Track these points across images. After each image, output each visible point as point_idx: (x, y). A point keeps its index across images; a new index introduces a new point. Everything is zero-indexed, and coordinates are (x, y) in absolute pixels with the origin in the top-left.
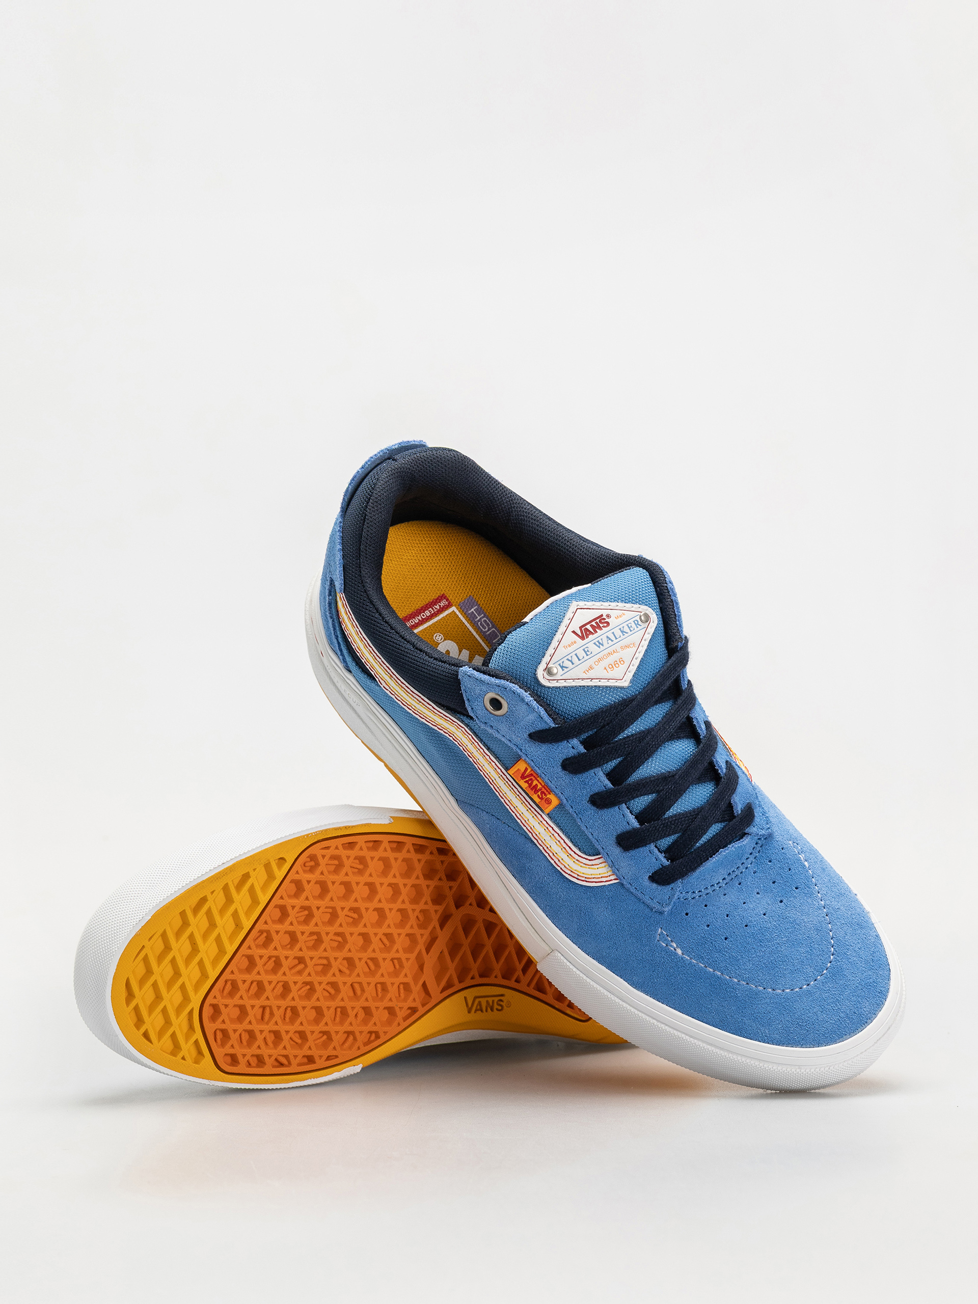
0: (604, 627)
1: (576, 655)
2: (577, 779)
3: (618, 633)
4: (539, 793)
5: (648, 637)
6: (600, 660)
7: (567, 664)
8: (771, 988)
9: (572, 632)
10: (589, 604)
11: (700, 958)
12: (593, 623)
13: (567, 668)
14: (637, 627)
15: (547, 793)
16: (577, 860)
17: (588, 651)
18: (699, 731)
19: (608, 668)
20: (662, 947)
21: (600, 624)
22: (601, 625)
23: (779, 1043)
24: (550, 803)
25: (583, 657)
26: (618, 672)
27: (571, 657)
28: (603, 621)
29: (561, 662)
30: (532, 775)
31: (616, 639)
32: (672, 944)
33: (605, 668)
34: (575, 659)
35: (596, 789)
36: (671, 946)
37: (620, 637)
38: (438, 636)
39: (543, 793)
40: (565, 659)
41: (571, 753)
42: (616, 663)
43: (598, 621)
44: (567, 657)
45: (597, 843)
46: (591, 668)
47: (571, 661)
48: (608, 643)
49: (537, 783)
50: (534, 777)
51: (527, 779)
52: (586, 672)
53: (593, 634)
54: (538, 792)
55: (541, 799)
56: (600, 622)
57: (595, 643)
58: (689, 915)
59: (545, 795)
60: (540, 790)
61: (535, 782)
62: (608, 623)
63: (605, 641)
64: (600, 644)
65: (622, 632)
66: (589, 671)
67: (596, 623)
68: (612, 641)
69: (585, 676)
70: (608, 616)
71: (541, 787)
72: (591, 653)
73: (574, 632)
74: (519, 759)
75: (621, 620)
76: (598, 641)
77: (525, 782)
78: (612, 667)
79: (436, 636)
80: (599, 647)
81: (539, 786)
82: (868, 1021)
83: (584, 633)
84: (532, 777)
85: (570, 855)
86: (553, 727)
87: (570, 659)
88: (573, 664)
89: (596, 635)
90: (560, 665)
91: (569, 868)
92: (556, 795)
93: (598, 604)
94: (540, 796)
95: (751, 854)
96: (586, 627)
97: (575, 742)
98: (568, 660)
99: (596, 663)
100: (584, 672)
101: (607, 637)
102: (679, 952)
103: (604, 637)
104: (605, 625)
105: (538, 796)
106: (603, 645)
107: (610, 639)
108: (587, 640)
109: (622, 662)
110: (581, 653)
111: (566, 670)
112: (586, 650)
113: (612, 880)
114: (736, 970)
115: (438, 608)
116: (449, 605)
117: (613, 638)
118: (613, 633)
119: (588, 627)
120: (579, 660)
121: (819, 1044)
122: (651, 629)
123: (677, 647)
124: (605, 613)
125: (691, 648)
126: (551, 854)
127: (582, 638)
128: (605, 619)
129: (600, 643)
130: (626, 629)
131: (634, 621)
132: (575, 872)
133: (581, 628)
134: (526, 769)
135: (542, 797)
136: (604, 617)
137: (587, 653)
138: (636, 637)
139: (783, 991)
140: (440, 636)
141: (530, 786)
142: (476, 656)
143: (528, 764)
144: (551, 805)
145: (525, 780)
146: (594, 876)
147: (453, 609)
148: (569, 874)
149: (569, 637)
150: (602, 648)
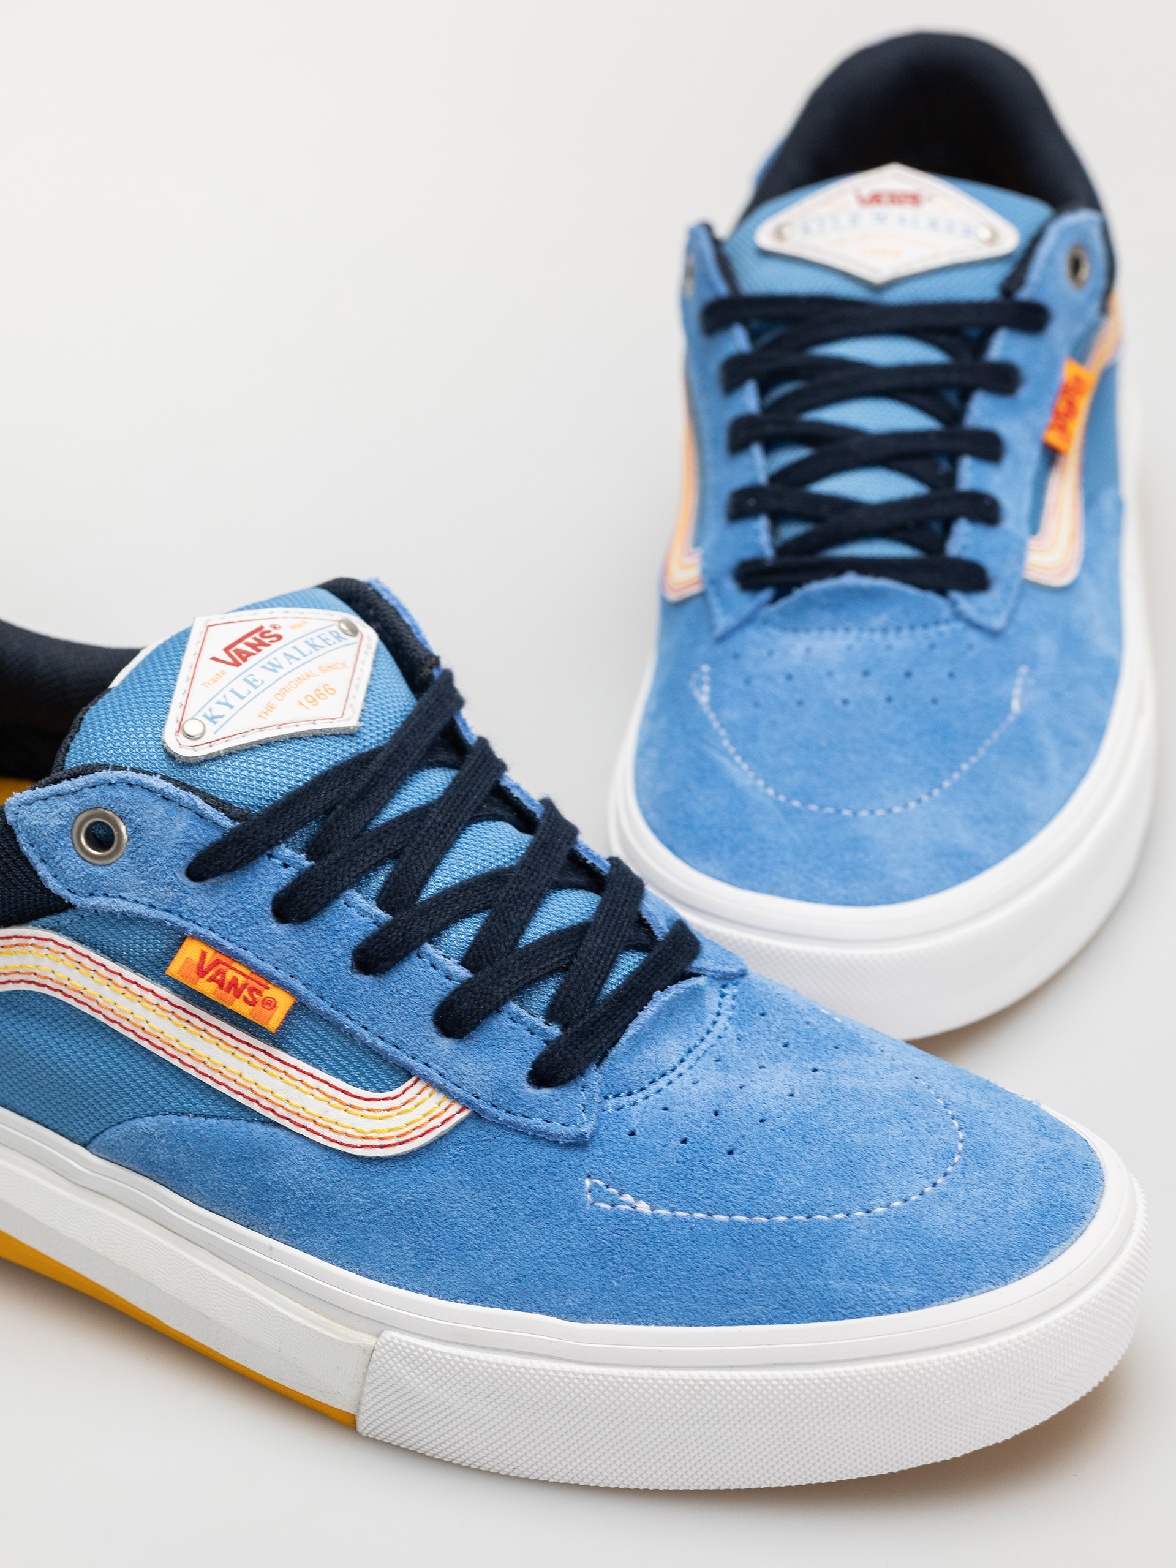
0: (273, 642)
1: (232, 691)
2: (312, 932)
3: (305, 648)
4: (245, 993)
5: (367, 659)
7: (218, 710)
8: (862, 1209)
9: (211, 659)
10: (229, 616)
11: (693, 1203)
12: (249, 640)
13: (221, 717)
14: (341, 641)
15: (260, 988)
16: (368, 1110)
17: (255, 680)
18: (530, 807)
19: (304, 702)
20: (603, 1212)
21: (263, 640)
22: (266, 641)
23: (923, 1303)
24: (275, 1006)
25: (250, 692)
26: (328, 708)
27: (225, 696)
28: (267, 635)
29: (206, 711)
30: (218, 962)
31: (305, 656)
32: (622, 1198)
33: (300, 703)
34: (233, 699)
35: (358, 936)
36: (623, 1203)
37: (312, 653)
39: (252, 990)
40: (212, 704)
41: (286, 875)
42: (318, 692)
43: (256, 635)
44: (215, 700)
45: (399, 1052)
46: (270, 707)
47: (227, 704)
48: (291, 664)
49: (234, 974)
50: (224, 964)
51: (212, 973)
52: (264, 715)
53: (254, 654)
54: (242, 991)
55: (253, 1004)
56: (262, 637)
57: (263, 667)
58: (637, 1133)
59: (260, 993)
60: (245, 985)
61: (230, 975)
62: (279, 637)
63: (283, 661)
64: (274, 667)
65: (313, 646)
66: (269, 713)
67: (255, 639)
68: (297, 661)
69: (263, 723)
70: (275, 627)
71: (245, 979)
72: (263, 682)
74: (180, 937)
75: (304, 629)
76: (270, 663)
77: (211, 980)
80: (275, 671)
81: (241, 980)
82: (1087, 1215)
83: (236, 655)
84: (221, 966)
85: (350, 1106)
86: (231, 830)
87: (223, 700)
88: (231, 707)
89: (260, 656)
90: (205, 716)
91: (357, 1134)
92: (281, 985)
93: (247, 614)
94: (250, 999)
95: (718, 1014)
96: (236, 647)
97: (285, 851)
98: (219, 703)
99: (279, 697)
100: (260, 716)
101: (286, 655)
102: (643, 1207)
103: (279, 655)
104: (275, 639)
105: (246, 1000)
106: (281, 667)
107: (292, 657)
108: (246, 666)
109: (331, 691)
110: (242, 688)
111: (220, 721)
112: (250, 679)
113: (456, 1114)
114: (776, 1198)
117: (298, 655)
118: (294, 648)
119: (241, 646)
120: (242, 698)
121: (1005, 1279)
122: (369, 648)
123: (431, 676)
124: (266, 624)
125: (461, 684)
126: (311, 1125)
127: (235, 664)
128: (269, 632)
129: (274, 665)
130: (321, 642)
131: (330, 633)
132: (372, 1135)
133: (227, 650)
134: (203, 955)
135: (254, 998)
136: (267, 628)
137: (255, 683)
138: (342, 658)
139: (888, 1206)
141: (221, 986)
143: (204, 940)
144: (278, 1009)
145: (207, 977)
146: (413, 1126)
148: (362, 1147)
149: (208, 668)
150: (281, 672)
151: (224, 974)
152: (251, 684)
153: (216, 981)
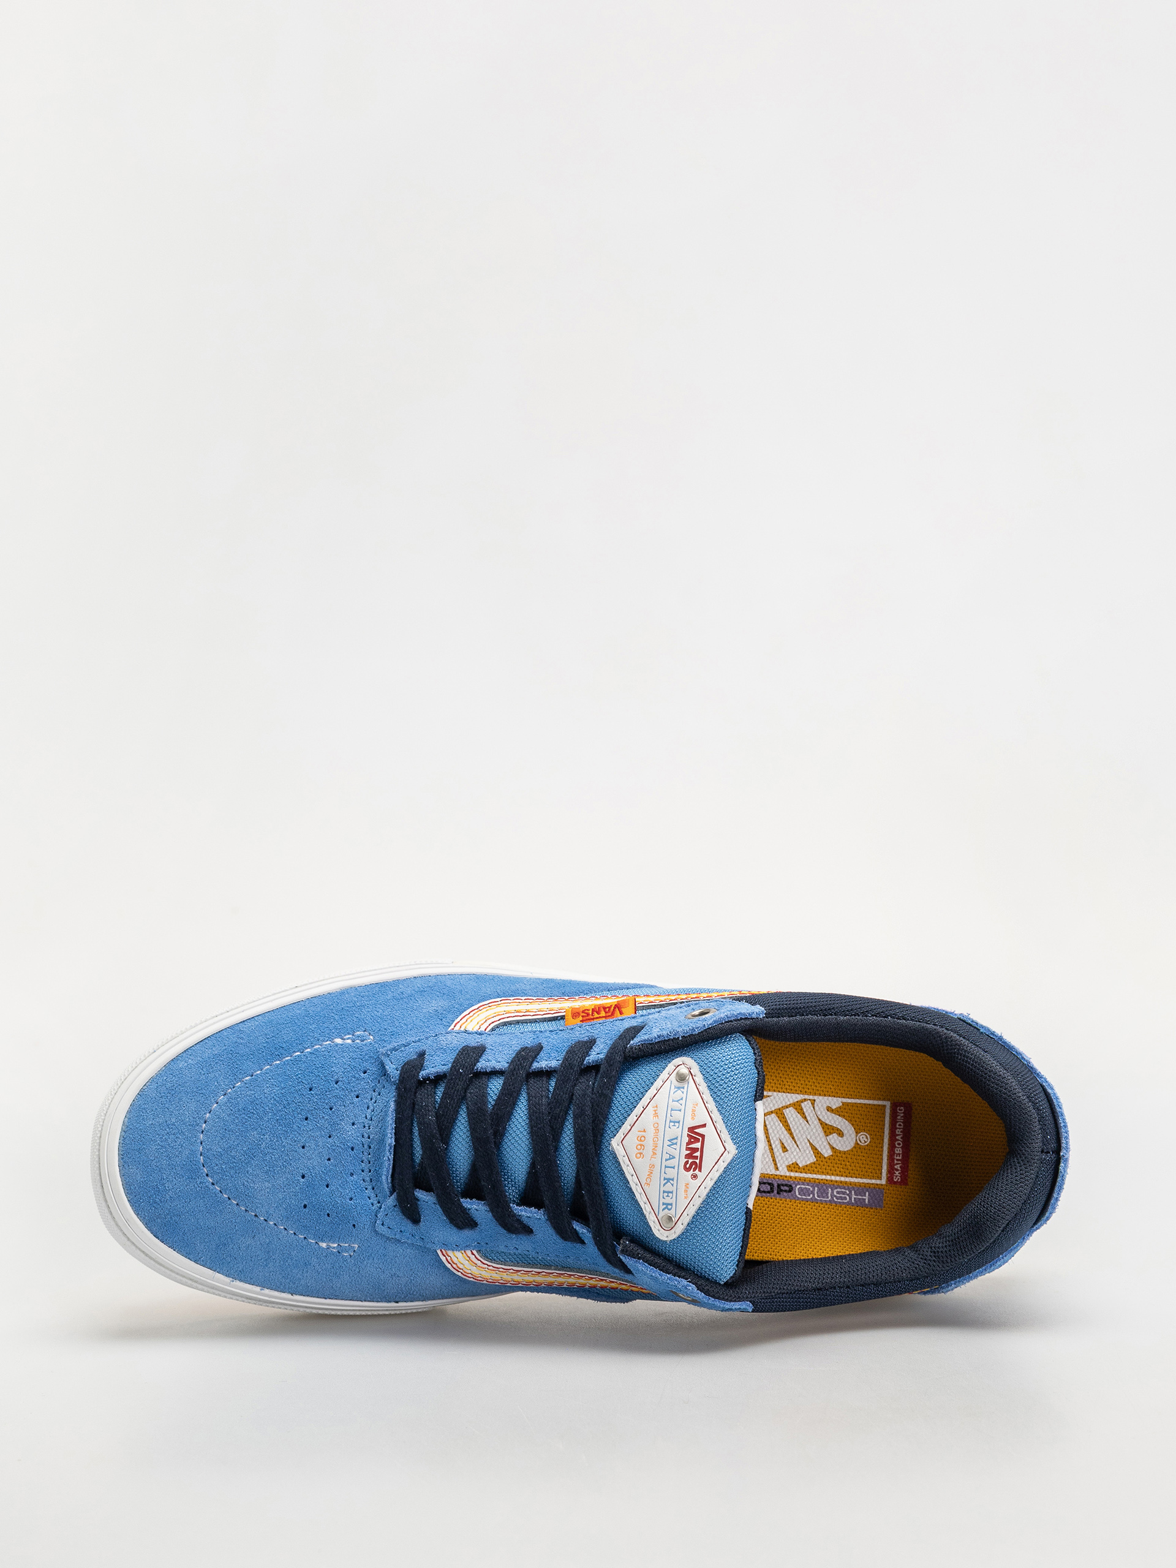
0: (687, 1162)
1: (680, 1111)
2: (568, 1045)
3: (671, 1173)
4: (590, 1012)
5: (646, 1209)
6: (657, 1130)
7: (679, 1094)
8: (229, 1094)
9: (706, 1124)
10: (722, 1166)
12: (698, 1154)
13: (675, 1091)
14: (663, 1204)
17: (675, 1127)
19: (643, 1133)
21: (692, 1160)
22: (690, 1161)
24: (573, 1017)
25: (672, 1117)
26: (632, 1141)
27: (683, 1104)
28: (694, 1166)
29: (685, 1089)
30: (612, 1015)
31: (666, 1167)
32: (351, 1039)
33: (644, 1131)
34: (677, 1106)
35: (544, 1053)
37: (665, 1173)
38: (866, 1140)
39: (588, 1015)
40: (685, 1095)
41: (595, 1049)
42: (643, 1147)
43: (698, 1161)
44: (685, 1099)
45: (499, 1034)
46: (656, 1115)
47: (678, 1101)
48: (667, 1153)
49: (601, 1015)
51: (612, 1009)
53: (688, 1144)
55: (584, 1011)
56: (694, 1162)
57: (676, 1138)
58: (363, 1075)
60: (593, 1015)
62: (687, 1170)
63: (671, 1151)
64: (673, 1142)
65: (668, 1180)
66: (654, 1112)
67: (696, 1157)
68: (666, 1160)
70: (695, 1177)
71: (594, 1017)
72: (670, 1127)
73: (704, 1126)
75: (682, 1188)
78: (641, 1139)
79: (867, 1138)
80: (670, 1141)
81: (596, 1015)
83: (695, 1135)
84: (610, 1014)
87: (681, 1102)
88: (674, 1100)
89: (685, 1146)
90: (683, 1087)
93: (715, 1175)
94: (587, 1012)
96: (700, 1143)
97: (602, 1057)
98: (682, 1098)
99: (656, 1126)
100: (657, 1106)
101: (674, 1158)
102: (338, 1041)
103: (676, 1153)
104: (688, 1166)
105: (589, 1010)
106: (670, 1146)
107: (670, 1159)
108: (686, 1132)
109: (638, 1156)
110: (678, 1115)
112: (677, 1126)
113: (455, 1025)
115: (896, 1167)
116: (890, 1180)
117: (669, 1163)
118: (674, 1168)
119: (698, 1145)
120: (672, 1110)
122: (652, 1220)
124: (701, 1175)
127: (691, 1129)
128: (694, 1170)
129: (673, 1144)
130: (668, 1187)
131: (671, 1205)
133: (703, 1136)
134: (622, 1013)
136: (697, 1172)
137: (673, 1124)
138: (654, 1192)
139: (217, 1102)
140: (866, 1142)
141: (604, 1007)
142: (815, 1160)
144: (570, 1017)
145: (613, 1006)
146: (474, 1016)
147: (883, 1181)
149: (702, 1117)
150: (667, 1143)
151: (606, 1012)
152: (674, 1122)
153: (608, 1007)
